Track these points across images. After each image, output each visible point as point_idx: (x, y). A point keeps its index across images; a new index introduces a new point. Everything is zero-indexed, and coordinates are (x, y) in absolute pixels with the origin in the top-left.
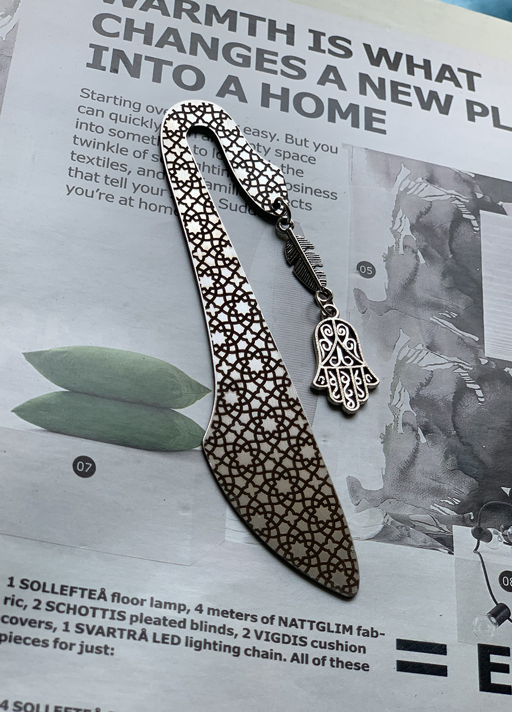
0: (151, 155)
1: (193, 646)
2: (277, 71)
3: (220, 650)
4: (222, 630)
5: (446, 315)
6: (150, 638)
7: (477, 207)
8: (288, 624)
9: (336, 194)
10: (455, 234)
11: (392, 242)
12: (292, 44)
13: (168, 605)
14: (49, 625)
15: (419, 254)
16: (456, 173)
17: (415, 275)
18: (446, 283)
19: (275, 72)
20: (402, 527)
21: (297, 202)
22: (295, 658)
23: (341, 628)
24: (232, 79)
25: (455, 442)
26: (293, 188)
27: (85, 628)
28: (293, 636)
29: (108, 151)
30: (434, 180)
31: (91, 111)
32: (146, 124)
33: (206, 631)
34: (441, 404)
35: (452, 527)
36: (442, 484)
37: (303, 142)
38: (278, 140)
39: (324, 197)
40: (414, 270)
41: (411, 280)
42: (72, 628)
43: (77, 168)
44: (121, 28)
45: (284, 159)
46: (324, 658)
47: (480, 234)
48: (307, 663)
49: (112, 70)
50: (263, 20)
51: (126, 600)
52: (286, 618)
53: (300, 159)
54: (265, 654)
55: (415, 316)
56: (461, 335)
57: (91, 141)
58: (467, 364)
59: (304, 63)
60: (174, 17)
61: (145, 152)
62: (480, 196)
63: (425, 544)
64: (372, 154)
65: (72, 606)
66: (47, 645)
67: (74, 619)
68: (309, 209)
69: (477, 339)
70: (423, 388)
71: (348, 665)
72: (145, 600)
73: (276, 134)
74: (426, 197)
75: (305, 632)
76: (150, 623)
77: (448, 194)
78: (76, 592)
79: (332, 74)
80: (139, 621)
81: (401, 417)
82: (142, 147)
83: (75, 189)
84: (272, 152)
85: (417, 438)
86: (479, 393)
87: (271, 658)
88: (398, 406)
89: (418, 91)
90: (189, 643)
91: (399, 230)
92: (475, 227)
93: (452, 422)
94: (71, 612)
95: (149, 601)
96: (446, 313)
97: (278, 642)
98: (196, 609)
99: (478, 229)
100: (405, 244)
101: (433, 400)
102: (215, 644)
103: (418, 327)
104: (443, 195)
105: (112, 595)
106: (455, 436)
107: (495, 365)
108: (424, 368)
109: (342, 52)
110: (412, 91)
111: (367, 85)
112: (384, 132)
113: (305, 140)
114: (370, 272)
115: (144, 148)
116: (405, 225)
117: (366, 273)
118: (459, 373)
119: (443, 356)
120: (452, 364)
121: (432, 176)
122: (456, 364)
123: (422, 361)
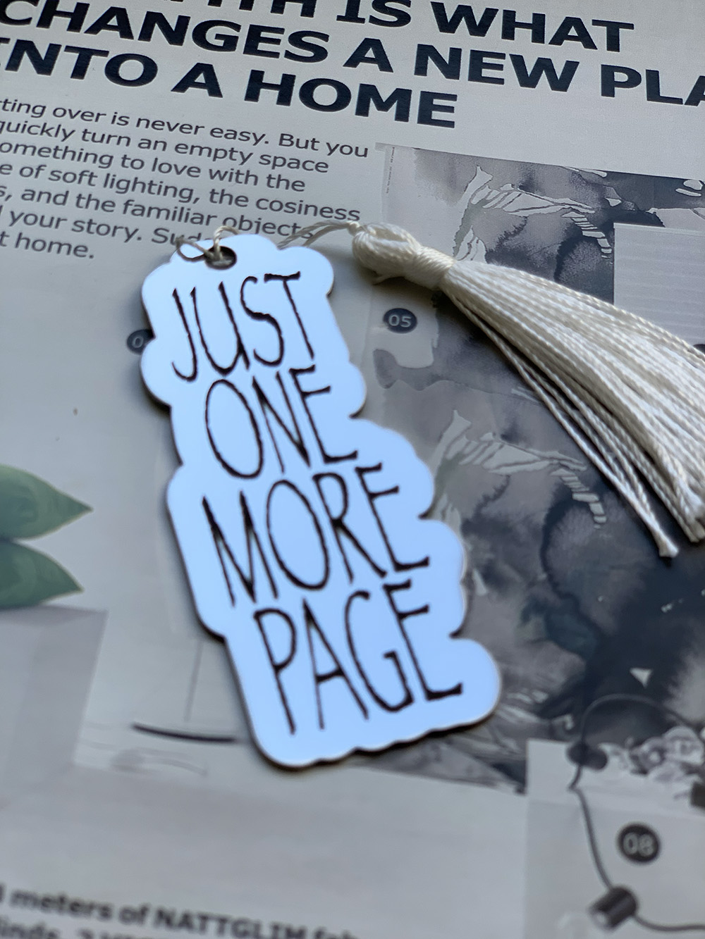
0: (49, 173)
2: (278, 54)
7: (609, 219)
8: (176, 924)
9: (358, 212)
10: (567, 261)
12: (312, 15)
16: (574, 173)
19: (276, 55)
21: (289, 227)
24: (199, 68)
25: (543, 593)
26: (285, 208)
30: (532, 186)
32: (49, 131)
34: (522, 530)
35: (526, 743)
37: (310, 144)
38: (267, 142)
39: (336, 217)
44: (36, 12)
45: (273, 168)
47: (613, 257)
49: (10, 66)
52: (173, 913)
53: (301, 166)
55: (483, 388)
58: (576, 461)
59: (327, 40)
61: (39, 169)
62: (614, 202)
63: (468, 775)
64: (428, 155)
70: (490, 503)
73: (264, 135)
74: (516, 211)
77: (559, 204)
79: (371, 49)
82: (36, 161)
84: (255, 159)
86: (597, 508)
89: (518, 60)
92: (604, 248)
93: (541, 559)
99: (610, 251)
101: (505, 523)
103: (487, 406)
104: (548, 207)
106: (544, 582)
109: (394, 19)
110: (508, 63)
111: (430, 60)
112: (450, 124)
113: (314, 141)
114: (406, 323)
115: (40, 163)
116: (477, 252)
117: (399, 326)
118: (560, 477)
119: (531, 450)
120: (547, 463)
121: (530, 180)
122: (556, 462)
123: (491, 460)
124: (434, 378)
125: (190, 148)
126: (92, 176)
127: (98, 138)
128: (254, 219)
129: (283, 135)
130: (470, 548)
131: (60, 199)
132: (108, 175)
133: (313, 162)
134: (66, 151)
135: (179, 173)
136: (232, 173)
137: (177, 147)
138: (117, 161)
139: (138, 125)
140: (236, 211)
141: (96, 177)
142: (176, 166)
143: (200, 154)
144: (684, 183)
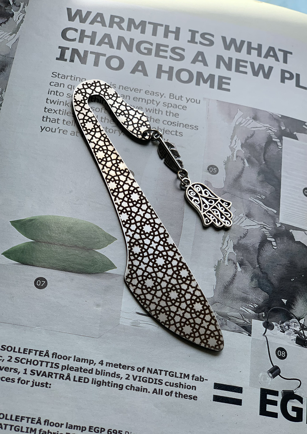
1: (96, 384)
3: (112, 386)
4: (114, 375)
5: (259, 197)
6: (72, 379)
7: (281, 134)
8: (153, 372)
9: (198, 127)
10: (268, 150)
11: (229, 153)
12: (178, 40)
13: (83, 360)
14: (16, 370)
15: (245, 161)
16: (270, 114)
17: (242, 173)
18: (260, 178)
19: (166, 57)
20: (223, 319)
21: (174, 132)
22: (155, 391)
23: (183, 375)
24: (139, 63)
25: (258, 271)
26: (173, 124)
27: (36, 372)
28: (155, 379)
29: (65, 106)
30: (257, 118)
31: (58, 85)
33: (104, 375)
34: (251, 249)
35: (252, 320)
36: (248, 295)
37: (180, 98)
38: (165, 97)
39: (190, 129)
40: (241, 170)
41: (239, 176)
42: (29, 372)
43: (47, 116)
44: (77, 35)
45: (168, 108)
46: (172, 392)
47: (282, 150)
48: (162, 394)
49: (71, 61)
50: (162, 25)
51: (60, 357)
52: (152, 369)
53: (177, 107)
54: (137, 389)
55: (240, 197)
56: (266, 209)
57: (56, 101)
58: (268, 226)
59: (184, 51)
60: (109, 27)
62: (283, 128)
63: (235, 330)
64: (221, 103)
65: (29, 360)
66: (14, 382)
67: (30, 367)
68: (181, 135)
69: (275, 212)
70: (242, 239)
71: (185, 396)
72: (71, 357)
73: (164, 94)
74: (251, 128)
75: (162, 377)
76: (73, 370)
77: (265, 126)
78: (32, 352)
79: (200, 56)
80: (66, 369)
81: (227, 256)
83: (45, 128)
84: (161, 104)
85: (235, 268)
86: (274, 243)
87: (141, 391)
88: (226, 249)
89: (252, 64)
90: (94, 382)
91: (234, 147)
92: (279, 146)
93: (257, 260)
94: (29, 363)
95: (73, 358)
97: (146, 382)
98: (99, 363)
99: (281, 147)
100: (237, 155)
101: (247, 246)
102: (109, 382)
103: (241, 204)
104: (262, 127)
105: (52, 354)
106: (258, 268)
107: (285, 228)
108: (243, 228)
109: (208, 43)
110: (248, 65)
111: (221, 62)
112: (229, 90)
113: (181, 96)
114: (215, 171)
116: (238, 144)
117: (213, 172)
118: (263, 231)
119: (255, 221)
120: (260, 226)
121: (256, 115)
122: (262, 226)
123: (242, 223)
124: (225, 193)
125: (138, 99)
128: (162, 128)
133: (181, 106)
136: (153, 110)
137: (134, 98)
139: (119, 89)
140: (156, 125)
143: (142, 102)
144: (305, 124)
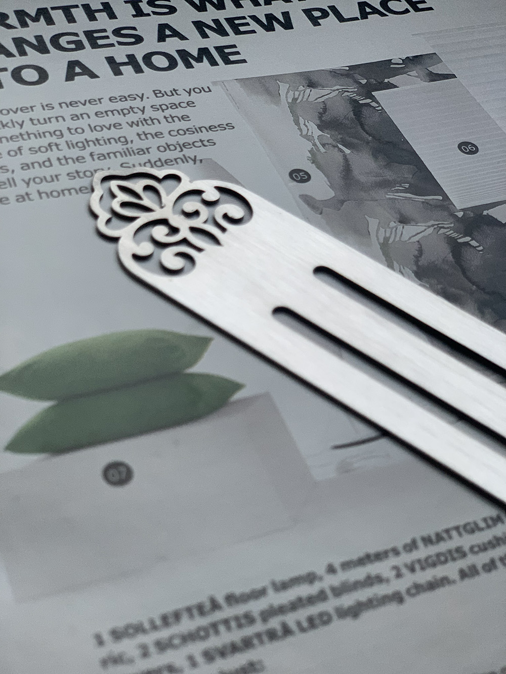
0: (28, 150)
4: (371, 581)
5: (398, 188)
6: (295, 629)
7: (368, 90)
8: (435, 541)
9: (231, 123)
10: (362, 119)
12: (116, 18)
15: (340, 146)
16: (331, 71)
19: (112, 45)
21: (198, 142)
24: (72, 65)
28: (446, 552)
30: (314, 84)
32: (8, 125)
33: (351, 591)
34: (447, 267)
37: (174, 92)
38: (148, 98)
39: (221, 130)
42: (199, 658)
45: (163, 112)
46: (492, 561)
48: (478, 574)
50: (77, 6)
52: (429, 536)
53: (178, 106)
58: (446, 223)
59: (136, 30)
61: (20, 149)
62: (364, 82)
64: (245, 82)
68: (213, 144)
69: (441, 198)
70: (420, 259)
72: (266, 588)
73: (143, 94)
74: (316, 100)
75: (456, 541)
76: (287, 612)
77: (334, 91)
79: (167, 30)
82: (14, 145)
84: (149, 109)
86: (474, 243)
89: (254, 18)
94: (189, 641)
96: (398, 186)
98: (328, 572)
99: (380, 108)
102: (370, 600)
104: (331, 93)
105: (225, 600)
107: (472, 214)
108: (410, 241)
109: (165, 10)
110: (249, 21)
111: (205, 29)
112: (244, 61)
113: (174, 90)
114: (304, 177)
115: (17, 147)
117: (301, 179)
118: (444, 233)
119: (419, 224)
120: (432, 228)
121: (311, 81)
122: (436, 226)
123: (403, 235)
124: (342, 202)
125: (104, 113)
126: (57, 145)
127: (42, 121)
128: (175, 143)
129: (154, 91)
130: (428, 286)
131: (47, 164)
132: (67, 142)
133: (184, 103)
134: (28, 135)
135: (109, 129)
136: (141, 121)
137: (96, 114)
138: (66, 132)
139: (61, 107)
140: (162, 142)
141: (60, 145)
142: (104, 125)
143: (114, 115)
144: (392, 61)
